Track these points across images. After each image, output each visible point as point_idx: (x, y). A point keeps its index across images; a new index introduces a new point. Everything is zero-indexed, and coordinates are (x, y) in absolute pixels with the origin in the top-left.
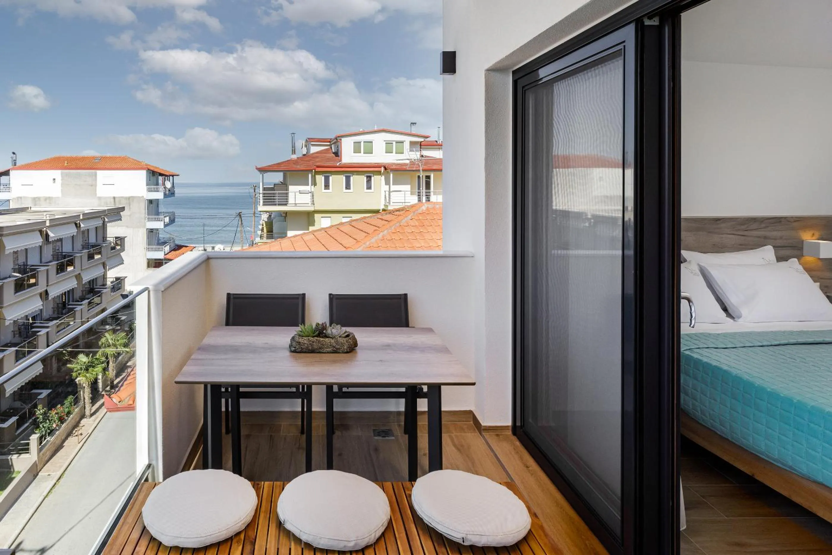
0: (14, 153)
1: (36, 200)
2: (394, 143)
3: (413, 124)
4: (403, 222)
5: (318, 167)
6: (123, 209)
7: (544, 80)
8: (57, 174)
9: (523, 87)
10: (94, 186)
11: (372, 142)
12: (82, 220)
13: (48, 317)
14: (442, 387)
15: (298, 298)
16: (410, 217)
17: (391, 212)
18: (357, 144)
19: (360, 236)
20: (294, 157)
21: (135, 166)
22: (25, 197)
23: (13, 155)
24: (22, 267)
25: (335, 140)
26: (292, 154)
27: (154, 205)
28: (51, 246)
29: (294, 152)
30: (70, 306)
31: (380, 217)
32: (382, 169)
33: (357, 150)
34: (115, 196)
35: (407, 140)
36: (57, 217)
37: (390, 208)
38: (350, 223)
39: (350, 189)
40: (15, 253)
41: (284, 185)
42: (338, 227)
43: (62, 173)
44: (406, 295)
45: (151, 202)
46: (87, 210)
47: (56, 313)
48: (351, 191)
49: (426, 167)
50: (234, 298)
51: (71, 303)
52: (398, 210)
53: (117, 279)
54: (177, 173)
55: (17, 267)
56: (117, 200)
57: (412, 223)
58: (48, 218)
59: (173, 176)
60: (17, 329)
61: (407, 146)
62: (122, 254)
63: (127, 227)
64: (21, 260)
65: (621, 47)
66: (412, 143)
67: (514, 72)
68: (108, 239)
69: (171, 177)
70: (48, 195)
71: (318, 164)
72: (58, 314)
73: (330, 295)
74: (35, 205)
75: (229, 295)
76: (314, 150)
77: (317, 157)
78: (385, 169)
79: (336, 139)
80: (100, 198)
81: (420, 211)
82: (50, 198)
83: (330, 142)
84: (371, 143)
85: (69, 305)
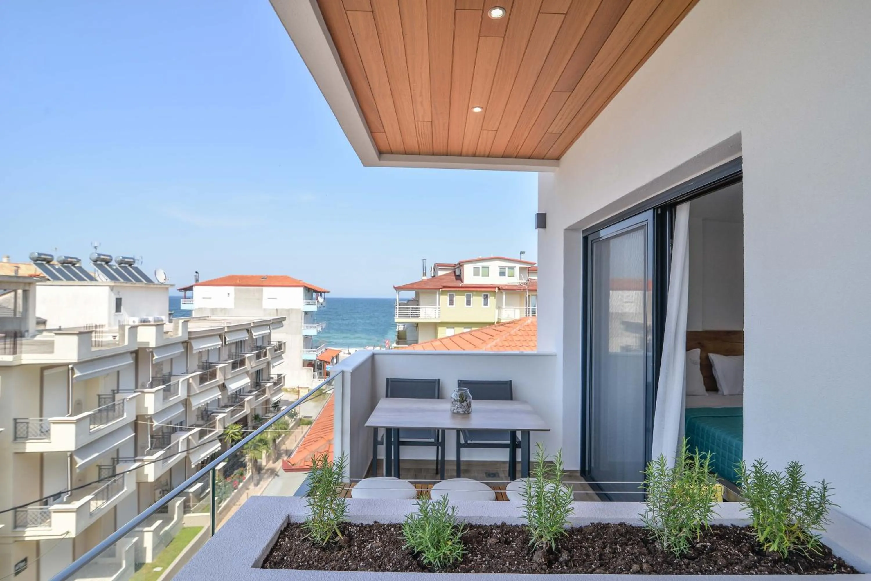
0: (197, 272)
1: (214, 311)
2: (507, 268)
3: (522, 253)
4: (512, 332)
5: (444, 287)
6: (284, 319)
7: (603, 238)
8: (231, 289)
9: (592, 241)
10: (260, 299)
11: (488, 267)
12: (252, 327)
13: (223, 405)
14: (530, 432)
15: (435, 382)
16: (518, 328)
17: (503, 324)
18: (476, 269)
19: (478, 342)
20: (425, 278)
21: (295, 284)
22: (205, 308)
23: (195, 274)
24: (205, 364)
25: (458, 266)
26: (423, 276)
27: (309, 315)
28: (227, 348)
29: (424, 274)
30: (241, 397)
31: (494, 328)
32: (497, 290)
33: (476, 272)
34: (278, 308)
35: (517, 266)
36: (232, 325)
37: (503, 321)
38: (470, 333)
39: (470, 305)
40: (200, 352)
41: (416, 301)
42: (460, 335)
43: (235, 290)
44: (511, 381)
45: (306, 313)
46: (256, 319)
47: (230, 401)
48: (471, 306)
49: (531, 288)
50: (392, 381)
51: (242, 394)
52: (509, 323)
53: (279, 375)
54: (328, 290)
55: (201, 364)
56: (279, 311)
57: (520, 333)
58: (226, 325)
59: (325, 292)
60: (200, 413)
61: (517, 271)
62: (283, 355)
63: (287, 333)
64: (204, 359)
65: (645, 223)
66: (521, 269)
67: (584, 231)
68: (272, 343)
69: (323, 294)
70: (223, 307)
71: (445, 284)
72: (232, 402)
73: (458, 380)
74: (213, 314)
75: (387, 379)
76: (440, 273)
77: (443, 279)
78: (499, 289)
79: (459, 264)
80: (265, 310)
81: (526, 324)
82: (225, 309)
83: (454, 266)
84: (487, 269)
85: (240, 395)
